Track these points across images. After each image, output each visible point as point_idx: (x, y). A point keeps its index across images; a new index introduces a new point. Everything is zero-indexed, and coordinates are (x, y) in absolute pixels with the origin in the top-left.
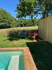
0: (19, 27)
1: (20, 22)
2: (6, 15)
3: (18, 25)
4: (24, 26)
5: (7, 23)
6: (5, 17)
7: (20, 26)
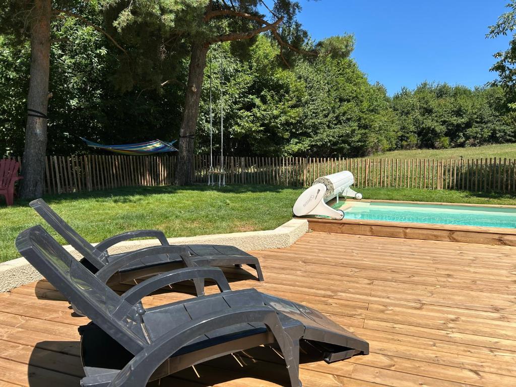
0: (409, 147)
1: (417, 114)
2: (349, 80)
3: (402, 138)
4: (446, 140)
5: (355, 125)
6: (344, 95)
7: (414, 139)
